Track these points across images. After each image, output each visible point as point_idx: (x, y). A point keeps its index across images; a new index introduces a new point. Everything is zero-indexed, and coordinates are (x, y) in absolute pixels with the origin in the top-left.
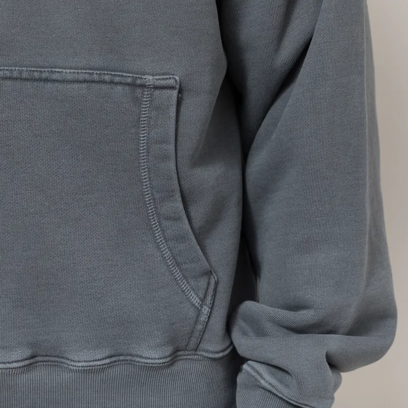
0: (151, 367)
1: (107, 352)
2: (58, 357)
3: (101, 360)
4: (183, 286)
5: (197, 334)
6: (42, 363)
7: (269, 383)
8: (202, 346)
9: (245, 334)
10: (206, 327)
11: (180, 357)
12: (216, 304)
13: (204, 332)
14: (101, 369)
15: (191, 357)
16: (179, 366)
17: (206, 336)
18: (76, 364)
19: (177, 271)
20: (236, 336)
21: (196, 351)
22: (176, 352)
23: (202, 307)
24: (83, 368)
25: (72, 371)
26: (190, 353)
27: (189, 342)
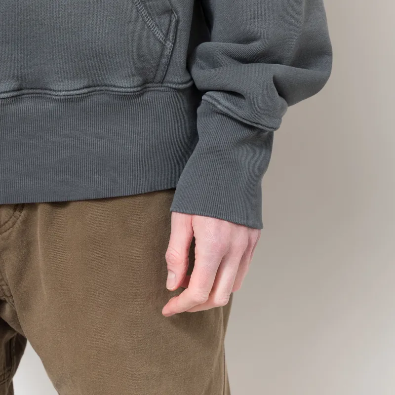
0: (124, 95)
1: (84, 83)
2: (41, 89)
3: (80, 89)
4: (148, 22)
5: (162, 67)
6: (28, 96)
7: (225, 107)
8: (167, 78)
9: (202, 68)
10: (170, 61)
11: (149, 89)
12: (178, 40)
13: (168, 65)
14: (81, 98)
15: (158, 89)
16: (148, 96)
17: (170, 69)
18: (58, 93)
19: (142, 8)
20: (195, 71)
21: (162, 83)
22: (145, 84)
23: (166, 42)
24: (64, 97)
25: (55, 100)
26: (157, 85)
27: (156, 74)
